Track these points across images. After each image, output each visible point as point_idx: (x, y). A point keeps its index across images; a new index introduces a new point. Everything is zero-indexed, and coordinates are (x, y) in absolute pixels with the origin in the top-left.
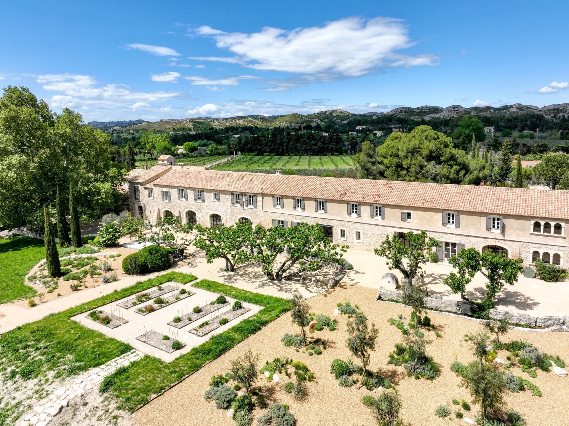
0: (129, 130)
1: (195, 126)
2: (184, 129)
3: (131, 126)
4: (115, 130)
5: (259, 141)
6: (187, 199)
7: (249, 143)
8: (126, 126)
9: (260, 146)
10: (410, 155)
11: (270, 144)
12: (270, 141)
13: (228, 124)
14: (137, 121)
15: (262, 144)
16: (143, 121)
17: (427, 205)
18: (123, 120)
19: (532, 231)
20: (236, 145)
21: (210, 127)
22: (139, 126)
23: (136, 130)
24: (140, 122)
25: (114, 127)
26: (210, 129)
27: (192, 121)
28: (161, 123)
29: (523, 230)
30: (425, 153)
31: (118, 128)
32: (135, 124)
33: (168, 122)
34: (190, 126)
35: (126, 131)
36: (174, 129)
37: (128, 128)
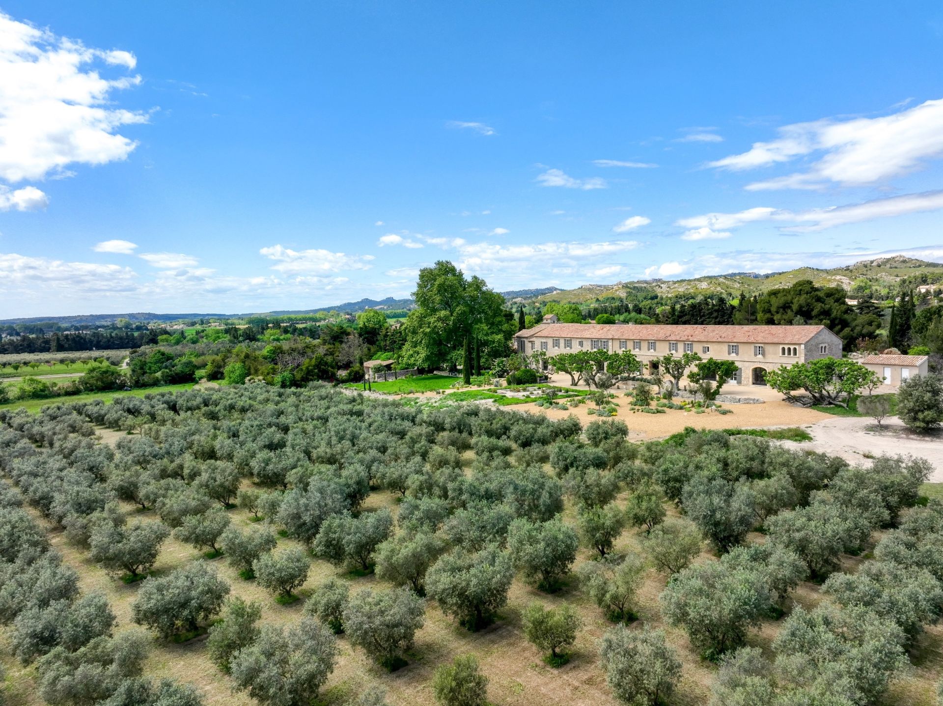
0: (534, 303)
1: (629, 294)
2: (613, 299)
3: (537, 297)
4: (516, 303)
5: (700, 310)
6: (559, 347)
7: (686, 315)
8: (530, 297)
9: (701, 318)
10: (781, 310)
11: (715, 314)
12: (716, 311)
13: (681, 290)
14: (548, 289)
15: (704, 316)
16: (556, 289)
17: (720, 340)
18: (526, 289)
19: (781, 355)
20: (668, 317)
21: (653, 295)
22: (548, 297)
23: (544, 302)
24: (551, 290)
25: (513, 298)
26: (652, 298)
27: (626, 286)
28: (580, 291)
29: (775, 354)
30: (795, 307)
31: (518, 300)
32: (543, 294)
33: (590, 290)
34: (623, 294)
35: (529, 304)
36: (598, 300)
37: (533, 299)
